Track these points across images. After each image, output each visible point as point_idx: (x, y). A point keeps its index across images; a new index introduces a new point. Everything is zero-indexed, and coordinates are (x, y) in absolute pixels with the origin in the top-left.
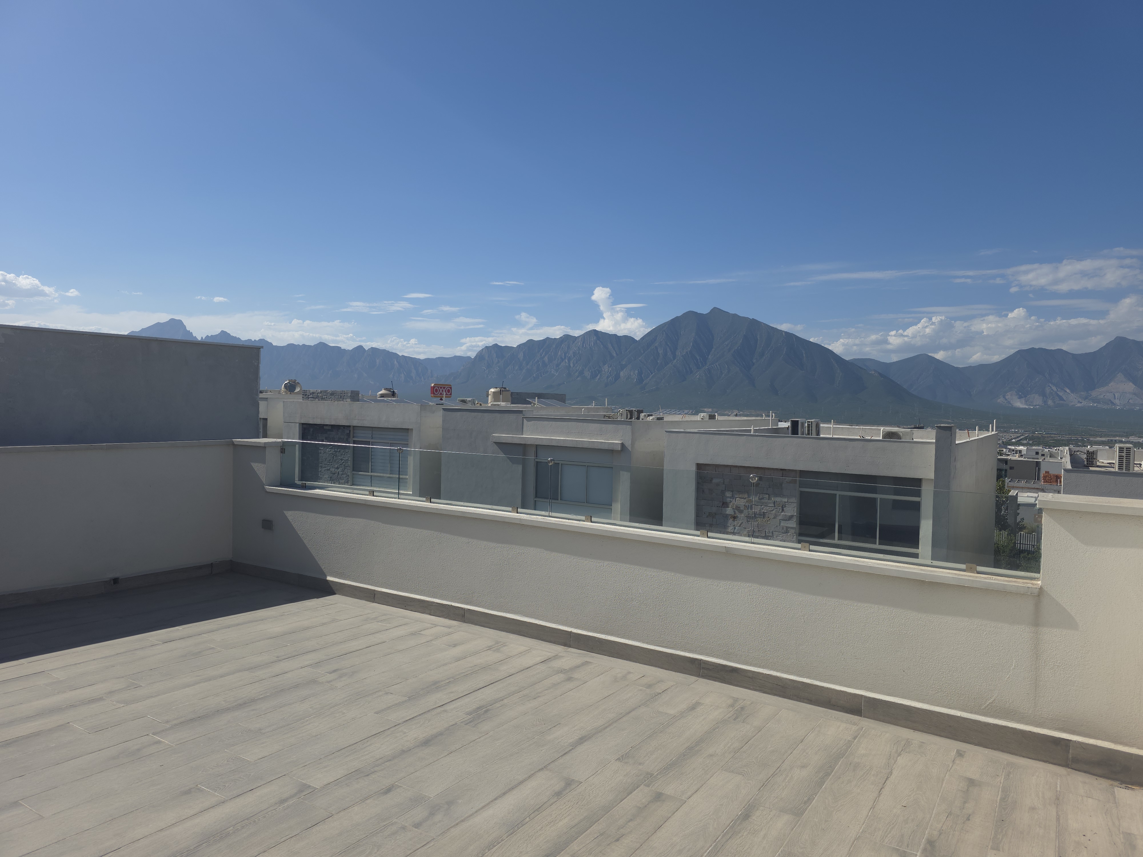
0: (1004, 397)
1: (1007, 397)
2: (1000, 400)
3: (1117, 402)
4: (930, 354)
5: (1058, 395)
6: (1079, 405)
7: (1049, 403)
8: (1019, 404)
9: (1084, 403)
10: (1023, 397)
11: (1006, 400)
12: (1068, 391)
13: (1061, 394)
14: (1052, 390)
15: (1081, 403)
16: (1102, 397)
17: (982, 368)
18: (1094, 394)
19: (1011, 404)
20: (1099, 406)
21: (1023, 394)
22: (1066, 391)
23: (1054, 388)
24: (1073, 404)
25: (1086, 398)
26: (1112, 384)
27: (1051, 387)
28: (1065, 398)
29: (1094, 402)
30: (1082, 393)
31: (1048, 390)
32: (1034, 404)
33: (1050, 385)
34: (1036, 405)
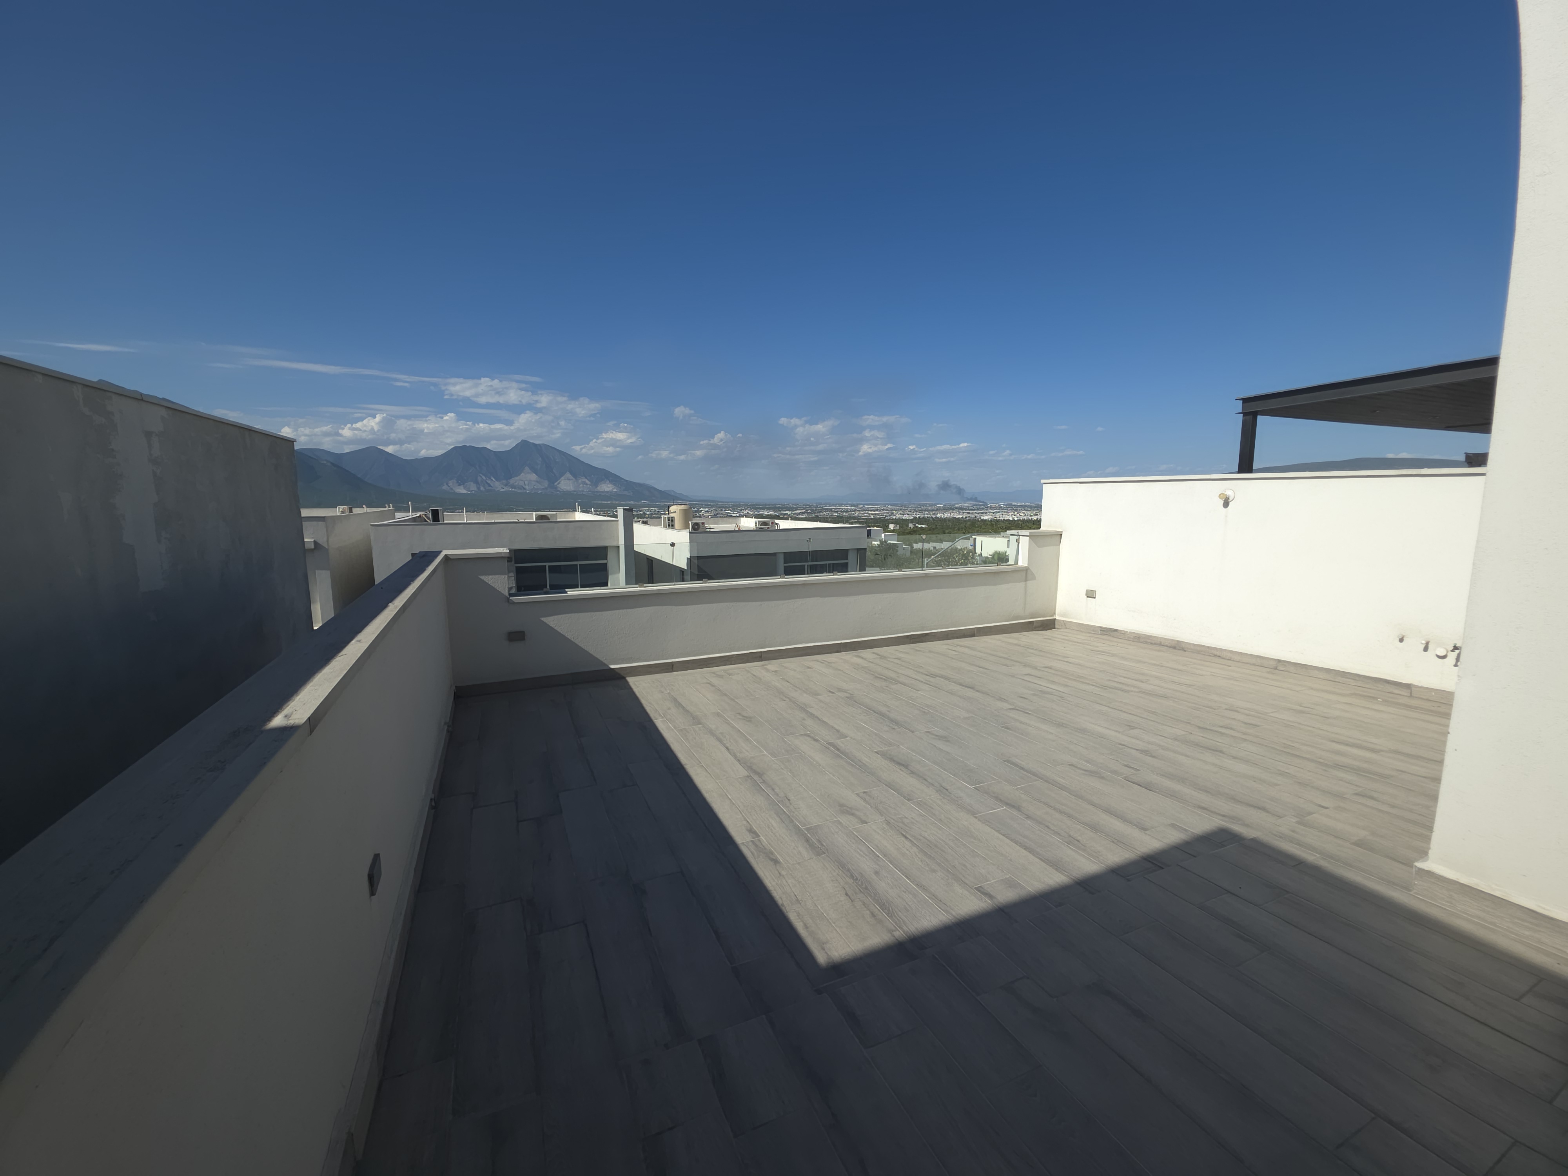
0: (447, 484)
1: (449, 485)
2: (445, 487)
3: (527, 487)
4: (379, 447)
5: (487, 483)
6: (502, 490)
7: (481, 489)
8: (462, 490)
9: (506, 489)
10: (461, 485)
11: (449, 487)
12: (494, 479)
13: (489, 482)
14: (483, 479)
15: (503, 488)
16: (517, 484)
17: (426, 460)
18: (512, 481)
19: (453, 490)
20: (516, 490)
21: (461, 482)
22: (492, 480)
23: (484, 478)
24: (498, 489)
25: (506, 485)
26: (522, 474)
27: (481, 477)
28: (492, 485)
29: (513, 488)
30: (504, 481)
31: (479, 479)
32: (471, 490)
33: (481, 475)
34: (472, 491)
